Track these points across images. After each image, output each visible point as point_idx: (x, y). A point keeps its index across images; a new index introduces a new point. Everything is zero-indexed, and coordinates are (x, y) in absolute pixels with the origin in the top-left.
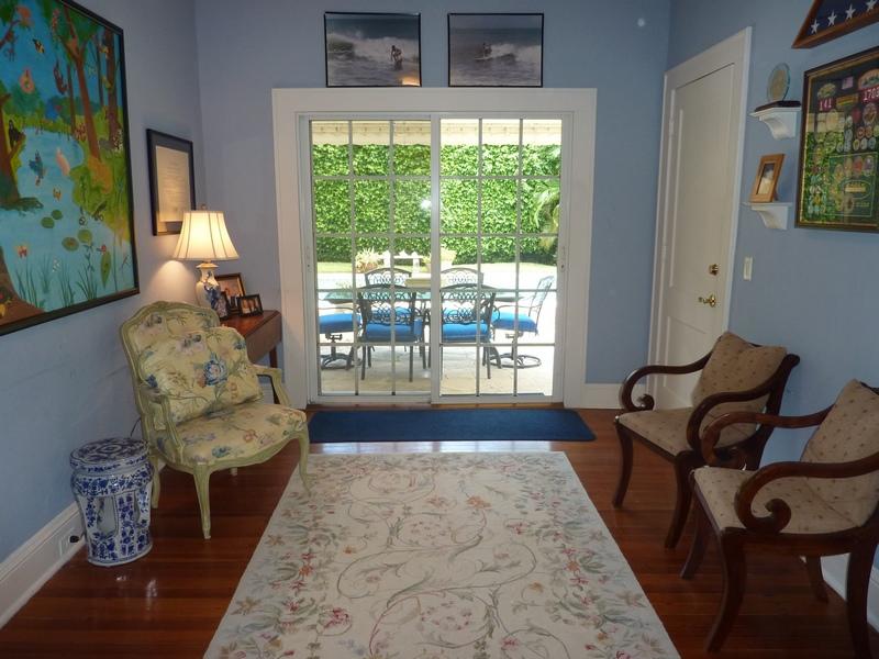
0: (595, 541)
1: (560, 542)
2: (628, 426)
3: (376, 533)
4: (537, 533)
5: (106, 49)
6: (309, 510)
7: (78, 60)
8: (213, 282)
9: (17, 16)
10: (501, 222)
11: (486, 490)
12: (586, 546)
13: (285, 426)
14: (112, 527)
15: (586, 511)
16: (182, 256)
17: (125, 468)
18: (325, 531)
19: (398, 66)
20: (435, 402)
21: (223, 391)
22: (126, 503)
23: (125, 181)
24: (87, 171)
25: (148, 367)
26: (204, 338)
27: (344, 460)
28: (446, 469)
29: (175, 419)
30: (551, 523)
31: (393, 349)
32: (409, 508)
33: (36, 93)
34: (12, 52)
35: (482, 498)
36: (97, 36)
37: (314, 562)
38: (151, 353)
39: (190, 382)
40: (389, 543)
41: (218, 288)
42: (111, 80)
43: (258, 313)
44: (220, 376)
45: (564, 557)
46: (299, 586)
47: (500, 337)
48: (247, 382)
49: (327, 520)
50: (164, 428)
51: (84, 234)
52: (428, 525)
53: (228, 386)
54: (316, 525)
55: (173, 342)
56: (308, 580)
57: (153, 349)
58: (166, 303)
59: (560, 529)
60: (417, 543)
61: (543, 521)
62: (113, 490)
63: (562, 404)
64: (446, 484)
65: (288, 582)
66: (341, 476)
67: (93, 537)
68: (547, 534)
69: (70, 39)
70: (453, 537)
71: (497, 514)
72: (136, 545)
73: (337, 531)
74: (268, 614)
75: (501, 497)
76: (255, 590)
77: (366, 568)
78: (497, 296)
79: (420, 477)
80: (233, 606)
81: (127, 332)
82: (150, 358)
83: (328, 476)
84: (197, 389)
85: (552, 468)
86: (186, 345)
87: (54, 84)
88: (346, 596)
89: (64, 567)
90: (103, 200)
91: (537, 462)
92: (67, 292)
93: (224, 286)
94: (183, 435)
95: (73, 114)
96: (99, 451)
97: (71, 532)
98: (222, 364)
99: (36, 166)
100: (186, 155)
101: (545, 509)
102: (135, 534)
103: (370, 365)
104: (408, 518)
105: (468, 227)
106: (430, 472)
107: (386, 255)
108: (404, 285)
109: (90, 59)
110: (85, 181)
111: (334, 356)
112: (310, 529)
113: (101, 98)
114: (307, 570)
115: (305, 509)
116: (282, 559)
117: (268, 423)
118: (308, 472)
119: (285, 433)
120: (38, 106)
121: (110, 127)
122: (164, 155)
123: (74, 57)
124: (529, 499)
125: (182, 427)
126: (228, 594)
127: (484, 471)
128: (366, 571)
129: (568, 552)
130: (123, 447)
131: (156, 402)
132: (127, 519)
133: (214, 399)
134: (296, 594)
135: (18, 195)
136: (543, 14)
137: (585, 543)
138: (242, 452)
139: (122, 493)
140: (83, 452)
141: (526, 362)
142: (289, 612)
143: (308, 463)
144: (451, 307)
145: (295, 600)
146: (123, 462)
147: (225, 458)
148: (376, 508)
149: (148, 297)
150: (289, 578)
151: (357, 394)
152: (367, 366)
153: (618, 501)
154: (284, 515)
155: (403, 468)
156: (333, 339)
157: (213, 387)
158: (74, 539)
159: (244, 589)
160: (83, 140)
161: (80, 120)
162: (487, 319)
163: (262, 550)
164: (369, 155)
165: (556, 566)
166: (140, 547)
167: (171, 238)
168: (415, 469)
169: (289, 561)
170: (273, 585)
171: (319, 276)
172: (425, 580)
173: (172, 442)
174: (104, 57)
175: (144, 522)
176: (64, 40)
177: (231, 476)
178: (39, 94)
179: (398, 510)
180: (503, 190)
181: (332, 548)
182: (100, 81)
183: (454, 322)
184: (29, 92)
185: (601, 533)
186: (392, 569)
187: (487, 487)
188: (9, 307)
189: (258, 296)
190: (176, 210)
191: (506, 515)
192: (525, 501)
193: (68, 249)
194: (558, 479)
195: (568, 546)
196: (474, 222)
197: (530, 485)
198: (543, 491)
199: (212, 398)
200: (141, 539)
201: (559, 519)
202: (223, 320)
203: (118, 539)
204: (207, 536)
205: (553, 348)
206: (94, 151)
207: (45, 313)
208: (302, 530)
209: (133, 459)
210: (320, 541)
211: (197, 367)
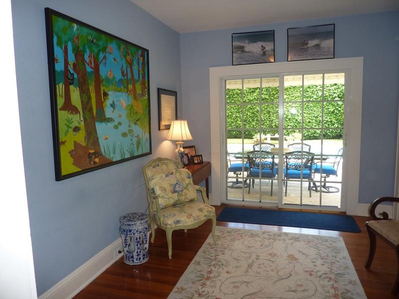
0: (351, 285)
1: (332, 283)
2: (373, 228)
3: (241, 266)
4: (320, 277)
5: (142, 58)
6: (214, 251)
7: (130, 64)
8: (182, 149)
9: (108, 50)
10: (326, 119)
11: (298, 252)
12: (345, 287)
13: (205, 213)
14: (133, 249)
15: (349, 269)
16: (170, 139)
17: (139, 226)
18: (219, 262)
19: (264, 54)
20: (280, 207)
21: (180, 196)
22: (138, 240)
23: (148, 109)
24: (132, 106)
25: (152, 184)
26: (174, 173)
27: (233, 230)
28: (280, 240)
29: (161, 206)
30: (329, 273)
31: (260, 180)
32: (259, 256)
33: (114, 78)
34: (105, 64)
35: (295, 256)
36: (138, 54)
37: (212, 275)
38: (153, 179)
39: (168, 191)
40: (247, 271)
41: (184, 152)
42: (143, 70)
43: (201, 162)
44: (180, 189)
45: (332, 291)
46: (204, 285)
47: (317, 177)
48: (191, 192)
49: (221, 257)
50: (156, 210)
51: (131, 131)
52: (266, 265)
53: (183, 194)
54: (216, 259)
55: (162, 174)
56: (208, 283)
57: (155, 176)
58: (161, 158)
59: (333, 276)
60: (259, 273)
61: (325, 271)
62: (134, 234)
63: (346, 212)
64: (278, 247)
65: (199, 282)
66: (230, 238)
67: (126, 252)
68: (326, 278)
69: (128, 56)
70: (277, 272)
71: (301, 264)
72: (142, 258)
73: (224, 263)
74: (188, 295)
75: (304, 256)
76: (185, 284)
77: (234, 281)
78: (315, 157)
79: (267, 242)
80: (175, 289)
81: (145, 170)
82: (153, 180)
83: (225, 237)
84: (170, 195)
85: (334, 245)
86: (167, 176)
87: (121, 74)
88: (223, 293)
89: (115, 262)
90: (139, 117)
91: (327, 241)
92: (123, 154)
93: (187, 151)
94: (163, 214)
95: (128, 85)
96: (130, 217)
97: (119, 249)
98: (181, 184)
99: (113, 105)
100: (174, 97)
101: (327, 265)
102: (142, 253)
103: (253, 187)
104: (257, 261)
105: (309, 122)
106: (272, 240)
107: (269, 136)
108: (270, 151)
109: (135, 63)
110: (132, 110)
111: (237, 182)
112: (213, 260)
113: (139, 78)
114: (208, 278)
115: (212, 251)
116: (199, 272)
117: (198, 211)
118: (216, 234)
119: (205, 216)
120: (114, 83)
121: (142, 89)
122: (164, 97)
123: (129, 63)
124: (319, 259)
125: (164, 210)
126: (174, 284)
127: (298, 242)
128: (234, 283)
129: (335, 289)
130: (140, 217)
131: (154, 199)
132: (139, 246)
133: (177, 199)
134: (202, 289)
135: (105, 116)
136: (334, 24)
137: (345, 285)
138: (186, 223)
139: (137, 235)
140: (125, 217)
141: (331, 190)
142: (197, 296)
143: (217, 230)
144: (292, 161)
145: (201, 291)
146: (138, 223)
147: (179, 225)
148: (243, 254)
149: (155, 156)
150: (200, 280)
151: (243, 200)
152: (251, 187)
153: (368, 266)
154: (203, 252)
155: (259, 237)
156: (237, 174)
157: (177, 194)
158: (120, 252)
159: (181, 283)
160: (131, 94)
161: (130, 87)
162: (310, 168)
163: (191, 267)
164: (262, 91)
165: (327, 294)
166: (143, 258)
167: (166, 131)
168: (265, 238)
169: (201, 273)
170: (193, 282)
171: (228, 145)
172: (260, 291)
173: (159, 217)
174: (141, 61)
175: (146, 248)
176: (125, 57)
177: (184, 233)
178: (115, 78)
179: (254, 257)
180: (328, 104)
181: (221, 270)
182: (139, 71)
183: (293, 169)
184: (111, 78)
185: (355, 282)
186: (245, 284)
187: (298, 250)
188: (100, 159)
189: (201, 155)
190: (169, 120)
191: (305, 265)
192: (317, 259)
193: (124, 137)
194: (336, 250)
195: (335, 285)
196: (312, 120)
197: (321, 252)
198: (327, 256)
199: (176, 198)
200: (144, 255)
201: (332, 271)
202: (185, 166)
203: (135, 254)
204: (170, 258)
205: (341, 184)
206: (135, 98)
207: (113, 162)
208: (209, 260)
209: (142, 222)
210: (216, 266)
211: (171, 185)
